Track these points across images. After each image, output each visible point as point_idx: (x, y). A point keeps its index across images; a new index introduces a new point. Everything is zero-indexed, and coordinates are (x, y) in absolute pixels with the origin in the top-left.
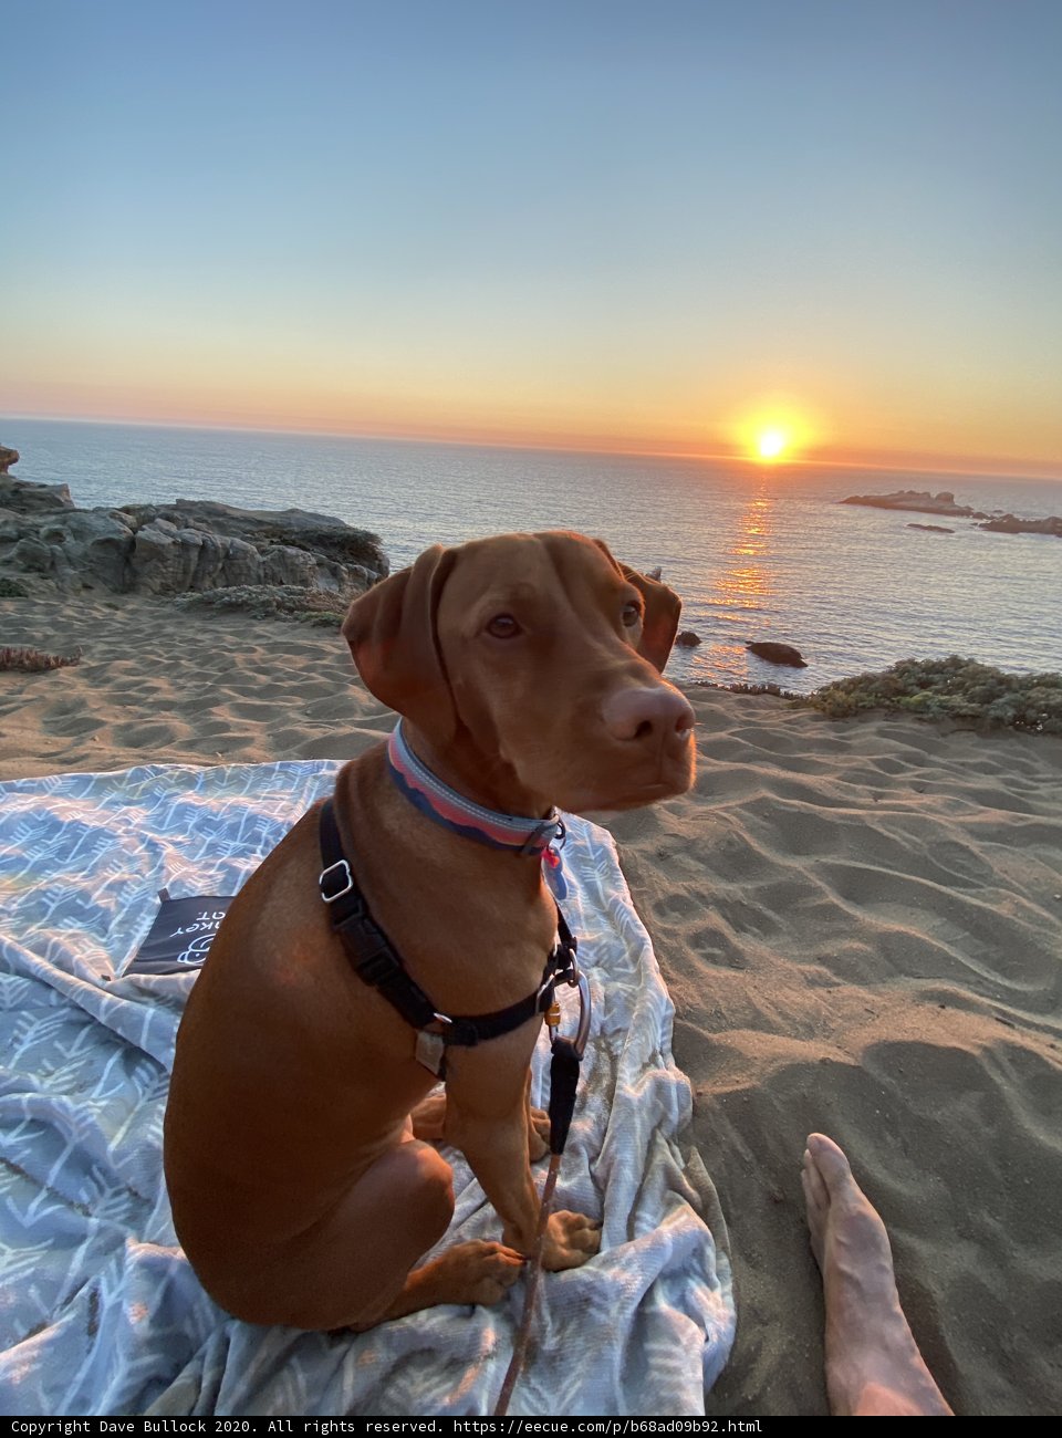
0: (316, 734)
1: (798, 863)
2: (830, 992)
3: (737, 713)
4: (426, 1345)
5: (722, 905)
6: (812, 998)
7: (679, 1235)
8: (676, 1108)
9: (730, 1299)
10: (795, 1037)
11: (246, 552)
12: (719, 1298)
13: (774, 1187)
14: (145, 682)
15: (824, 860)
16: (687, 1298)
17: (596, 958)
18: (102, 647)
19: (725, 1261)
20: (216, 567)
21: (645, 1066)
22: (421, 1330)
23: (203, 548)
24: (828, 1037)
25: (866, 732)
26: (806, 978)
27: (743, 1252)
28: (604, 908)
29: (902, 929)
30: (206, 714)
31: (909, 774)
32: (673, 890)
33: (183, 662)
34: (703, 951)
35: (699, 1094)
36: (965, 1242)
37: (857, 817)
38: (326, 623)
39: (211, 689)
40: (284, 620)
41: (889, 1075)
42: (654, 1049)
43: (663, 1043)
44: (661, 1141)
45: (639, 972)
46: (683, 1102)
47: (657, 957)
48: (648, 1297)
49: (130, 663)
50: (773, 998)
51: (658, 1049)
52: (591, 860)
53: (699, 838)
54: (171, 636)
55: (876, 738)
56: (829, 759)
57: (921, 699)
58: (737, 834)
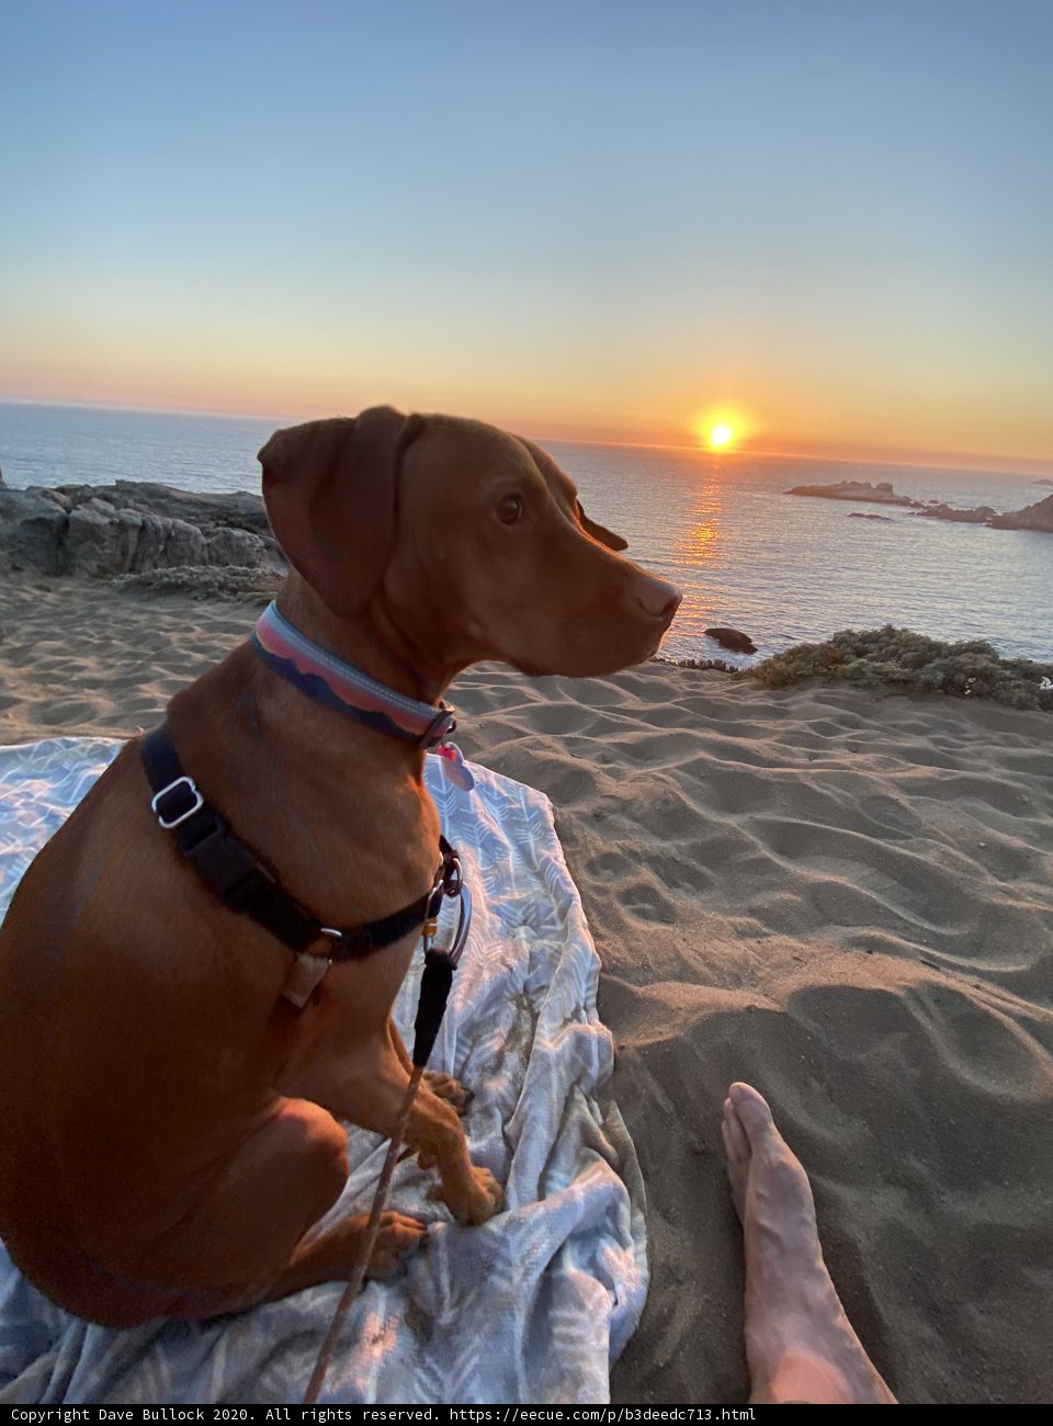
1: (732, 821)
2: (759, 942)
3: (681, 684)
4: (308, 1327)
5: (654, 861)
6: (741, 948)
7: (592, 1193)
8: (596, 1062)
9: (643, 1258)
10: (723, 987)
11: (188, 533)
12: (632, 1258)
13: (694, 1138)
14: (71, 661)
15: (757, 817)
16: (598, 1259)
17: (523, 918)
18: (29, 628)
19: (640, 1217)
20: (157, 550)
21: (566, 1021)
22: (304, 1311)
23: (143, 529)
24: (755, 986)
25: (804, 699)
26: (737, 929)
27: (659, 1208)
28: (535, 868)
29: (833, 879)
30: (132, 691)
31: (843, 736)
32: (606, 849)
33: (114, 642)
34: (634, 907)
35: (622, 1048)
36: (892, 1188)
37: (792, 775)
39: (141, 668)
40: (227, 601)
41: (815, 1021)
42: (578, 1004)
43: (587, 998)
44: (579, 1096)
45: (566, 929)
46: (604, 1056)
47: (587, 914)
48: (556, 1260)
49: (57, 644)
50: (702, 950)
51: (582, 1004)
52: (525, 822)
53: (635, 799)
54: (105, 617)
55: (813, 704)
56: (768, 724)
57: (857, 665)
58: (672, 793)
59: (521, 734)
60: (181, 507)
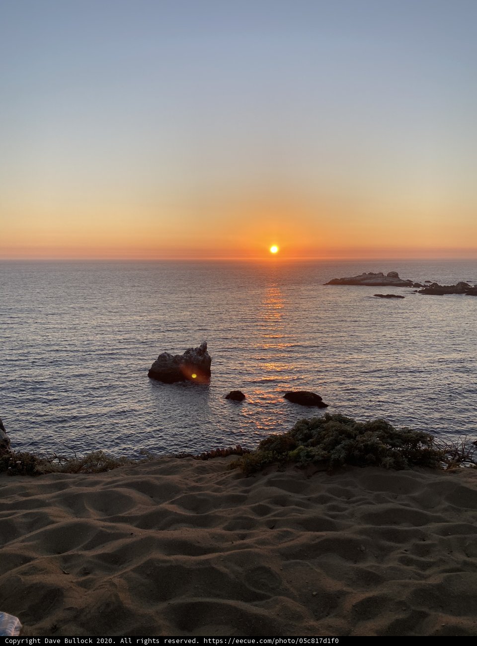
55: (265, 488)
57: (297, 452)
58: (117, 596)
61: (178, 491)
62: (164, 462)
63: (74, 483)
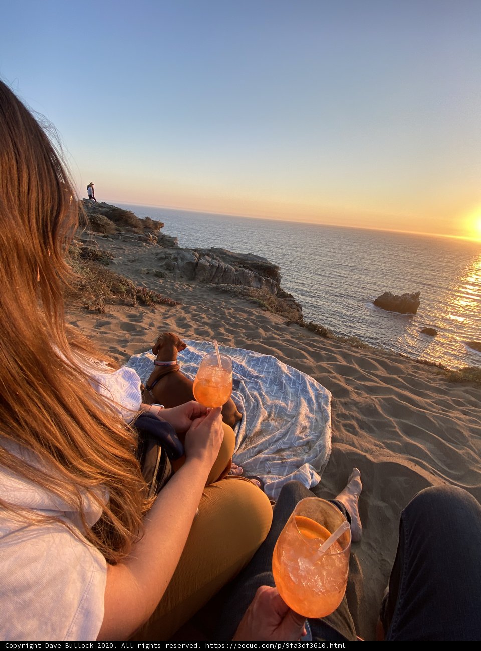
0: (248, 342)
1: (392, 419)
2: (381, 449)
3: (409, 370)
6: (373, 447)
10: (360, 450)
11: (231, 270)
14: (200, 315)
15: (403, 421)
18: (186, 300)
20: (221, 275)
23: (218, 268)
24: (371, 454)
25: (460, 389)
26: (375, 444)
28: (321, 410)
29: (417, 444)
30: (217, 329)
31: (465, 408)
32: (345, 412)
33: (210, 310)
34: (346, 428)
37: (424, 412)
38: (254, 303)
39: (218, 321)
40: (241, 299)
47: (332, 424)
49: (195, 307)
50: (361, 443)
52: (321, 397)
53: (361, 402)
54: (206, 299)
55: (463, 393)
56: (434, 395)
58: (374, 405)
59: (330, 372)
60: (230, 258)
61: (402, 373)
62: (393, 355)
63: (345, 348)
